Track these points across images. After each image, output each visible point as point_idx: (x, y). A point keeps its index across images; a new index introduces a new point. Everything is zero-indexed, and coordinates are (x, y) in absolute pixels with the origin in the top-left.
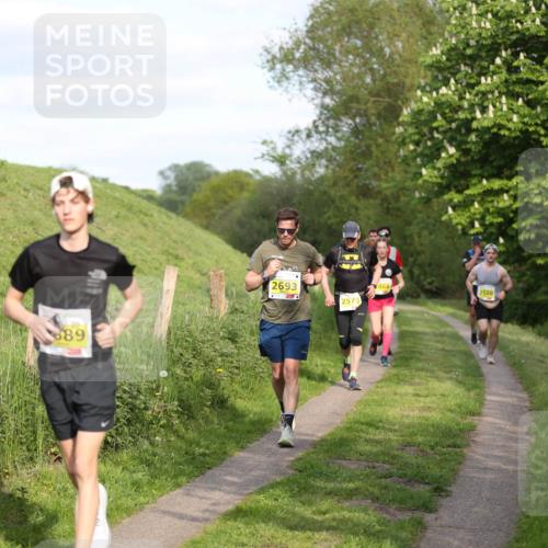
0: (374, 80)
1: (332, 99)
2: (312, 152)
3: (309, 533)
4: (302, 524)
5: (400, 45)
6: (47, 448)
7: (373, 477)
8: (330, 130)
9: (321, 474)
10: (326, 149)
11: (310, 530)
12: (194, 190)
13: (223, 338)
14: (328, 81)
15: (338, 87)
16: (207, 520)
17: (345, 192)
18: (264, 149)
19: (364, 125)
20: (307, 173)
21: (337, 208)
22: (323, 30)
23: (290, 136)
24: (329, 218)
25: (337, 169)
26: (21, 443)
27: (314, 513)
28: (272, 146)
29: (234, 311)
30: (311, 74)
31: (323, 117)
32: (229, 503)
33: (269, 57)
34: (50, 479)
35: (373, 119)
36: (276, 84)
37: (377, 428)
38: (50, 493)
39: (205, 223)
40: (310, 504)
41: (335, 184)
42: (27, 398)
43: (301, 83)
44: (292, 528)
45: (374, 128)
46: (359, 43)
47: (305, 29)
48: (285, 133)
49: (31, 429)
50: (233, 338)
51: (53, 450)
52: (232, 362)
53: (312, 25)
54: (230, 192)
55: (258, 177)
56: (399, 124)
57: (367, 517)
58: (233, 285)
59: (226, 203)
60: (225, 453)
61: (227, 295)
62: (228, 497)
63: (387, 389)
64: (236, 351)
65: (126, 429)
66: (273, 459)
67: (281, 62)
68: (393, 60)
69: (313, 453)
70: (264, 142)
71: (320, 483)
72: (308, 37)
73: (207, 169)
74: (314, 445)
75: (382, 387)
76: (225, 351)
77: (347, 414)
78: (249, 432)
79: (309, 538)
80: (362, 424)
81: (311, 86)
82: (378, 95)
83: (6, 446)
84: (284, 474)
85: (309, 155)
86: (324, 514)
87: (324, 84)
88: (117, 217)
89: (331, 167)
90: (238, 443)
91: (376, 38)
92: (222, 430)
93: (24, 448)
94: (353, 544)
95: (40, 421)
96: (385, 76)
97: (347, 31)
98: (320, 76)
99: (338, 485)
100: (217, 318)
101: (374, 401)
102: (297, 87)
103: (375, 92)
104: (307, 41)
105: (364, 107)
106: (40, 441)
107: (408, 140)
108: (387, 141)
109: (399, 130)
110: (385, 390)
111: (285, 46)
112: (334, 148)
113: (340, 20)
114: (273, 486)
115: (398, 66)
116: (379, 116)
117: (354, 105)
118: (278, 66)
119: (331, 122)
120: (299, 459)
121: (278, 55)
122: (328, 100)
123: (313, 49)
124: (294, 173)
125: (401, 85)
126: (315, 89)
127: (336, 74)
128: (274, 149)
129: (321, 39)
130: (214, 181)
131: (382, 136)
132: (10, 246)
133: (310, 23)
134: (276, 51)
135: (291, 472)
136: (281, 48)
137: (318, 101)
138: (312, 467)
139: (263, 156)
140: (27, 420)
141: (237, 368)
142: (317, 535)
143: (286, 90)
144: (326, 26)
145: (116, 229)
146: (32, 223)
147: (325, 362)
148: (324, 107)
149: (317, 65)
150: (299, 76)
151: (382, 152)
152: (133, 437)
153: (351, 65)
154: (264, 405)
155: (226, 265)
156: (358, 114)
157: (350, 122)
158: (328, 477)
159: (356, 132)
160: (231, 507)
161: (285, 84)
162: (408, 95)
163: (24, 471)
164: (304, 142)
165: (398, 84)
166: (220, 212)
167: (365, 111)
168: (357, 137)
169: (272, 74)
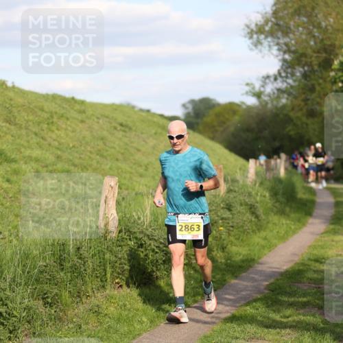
0: (315, 43)
1: (290, 56)
2: (279, 90)
3: (278, 330)
4: (274, 324)
5: (332, 20)
6: (113, 279)
7: (319, 294)
8: (289, 75)
9: (286, 292)
10: (287, 87)
11: (279, 328)
12: (204, 115)
13: (223, 208)
14: (286, 44)
15: (293, 48)
16: (214, 323)
17: (299, 114)
18: (247, 88)
19: (310, 72)
20: (275, 103)
21: (295, 124)
22: (282, 12)
23: (263, 79)
24: (290, 131)
25: (294, 100)
26: (97, 277)
27: (281, 317)
28: (252, 86)
29: (229, 191)
30: (276, 40)
31: (284, 67)
32: (227, 312)
33: (249, 31)
34: (115, 299)
35: (316, 68)
36: (254, 48)
37: (321, 263)
38: (116, 308)
39: (211, 135)
40: (279, 311)
41: (293, 109)
42: (100, 248)
43: (270, 46)
44: (267, 327)
45: (316, 73)
46: (305, 20)
47: (271, 12)
48: (261, 78)
49: (102, 267)
50: (229, 208)
51: (117, 281)
52: (228, 223)
53: (276, 10)
54: (227, 116)
55: (244, 107)
56: (332, 70)
57: (315, 319)
58: (229, 175)
59: (224, 123)
60: (225, 280)
61: (225, 181)
62: (227, 308)
63: (327, 238)
64: (231, 216)
65: (162, 267)
66: (255, 284)
67: (256, 33)
68: (327, 30)
69: (280, 279)
70: (247, 84)
71: (286, 299)
72: (273, 17)
73: (213, 102)
74: (282, 274)
75: (324, 237)
76: (224, 216)
77: (302, 255)
78: (240, 267)
79: (278, 333)
80: (311, 260)
81: (276, 48)
82: (318, 52)
83: (87, 279)
84: (262, 293)
85: (276, 92)
86: (288, 317)
87: (284, 46)
88: (156, 134)
89: (290, 98)
90: (233, 274)
91: (316, 16)
92: (224, 266)
93: (99, 280)
94: (306, 336)
95: (108, 263)
96: (322, 40)
97: (297, 12)
98: (281, 41)
99: (297, 299)
100: (219, 195)
101: (319, 246)
102: (267, 48)
103: (316, 51)
104: (273, 20)
105: (309, 60)
106: (108, 275)
107: (338, 80)
108: (325, 81)
109: (332, 74)
110: (326, 239)
111: (259, 23)
112: (292, 87)
113: (293, 6)
114: (256, 300)
115: (331, 33)
116: (319, 65)
117: (303, 59)
118: (255, 36)
119: (289, 70)
120: (271, 284)
121: (255, 29)
122: (287, 56)
123: (277, 24)
124: (267, 103)
125: (333, 46)
126: (279, 50)
127: (291, 40)
128: (254, 88)
129: (281, 18)
130: (217, 110)
131: (321, 78)
132: (89, 154)
133: (274, 8)
134: (253, 26)
135: (267, 291)
136: (257, 25)
137: (280, 57)
138: (280, 288)
139: (247, 93)
140: (100, 262)
141: (232, 227)
142: (283, 332)
143: (261, 51)
144: (285, 9)
145: (155, 141)
146: (102, 139)
147: (288, 222)
148: (284, 61)
149: (280, 34)
150: (269, 42)
151: (322, 88)
152: (167, 272)
153: (301, 34)
154: (250, 250)
155: (225, 162)
156: (306, 64)
157: (301, 69)
158: (290, 294)
159: (305, 76)
160: (229, 315)
161: (259, 47)
162: (338, 51)
163: (99, 295)
164: (272, 83)
165: (331, 45)
166: (221, 129)
167: (311, 62)
168: (306, 79)
169: (251, 41)
